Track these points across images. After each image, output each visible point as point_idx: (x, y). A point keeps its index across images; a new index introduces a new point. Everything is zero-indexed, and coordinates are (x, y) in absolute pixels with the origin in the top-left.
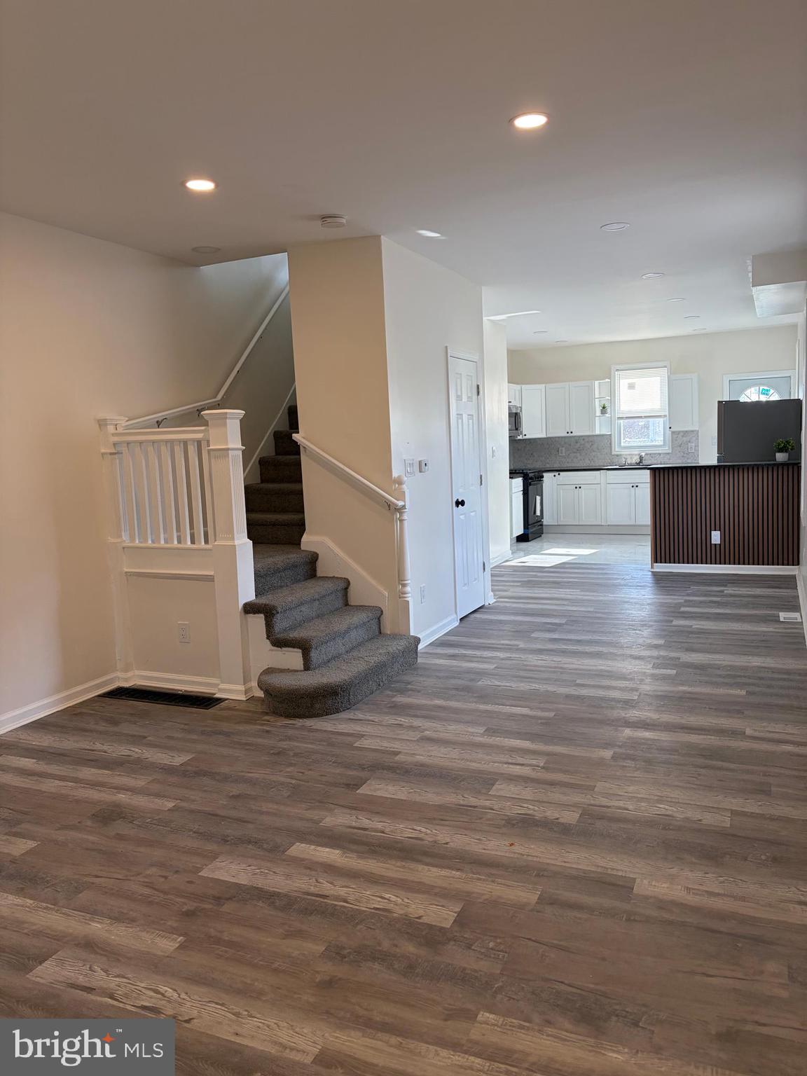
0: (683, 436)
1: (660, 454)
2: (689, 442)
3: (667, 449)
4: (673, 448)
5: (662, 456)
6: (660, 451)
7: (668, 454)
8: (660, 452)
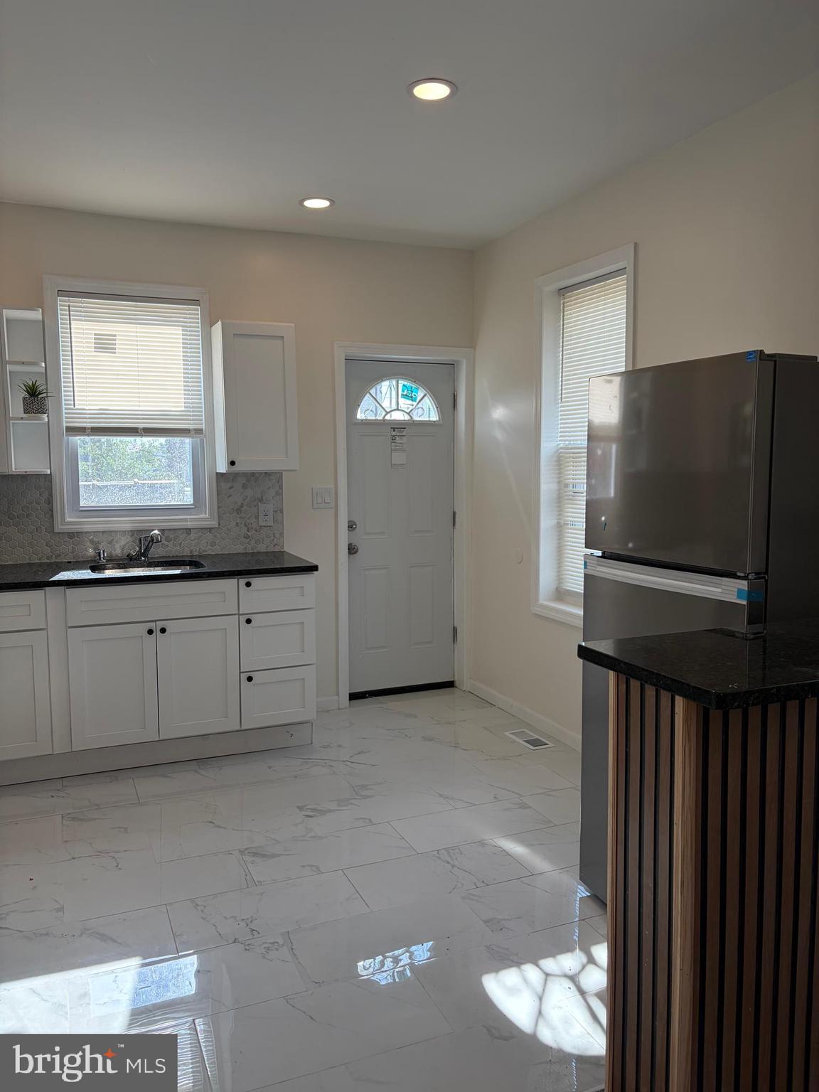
0: (244, 486)
1: (188, 531)
2: (261, 500)
3: (205, 517)
4: (220, 517)
5: (193, 536)
6: (190, 520)
7: (210, 529)
8: (189, 525)
